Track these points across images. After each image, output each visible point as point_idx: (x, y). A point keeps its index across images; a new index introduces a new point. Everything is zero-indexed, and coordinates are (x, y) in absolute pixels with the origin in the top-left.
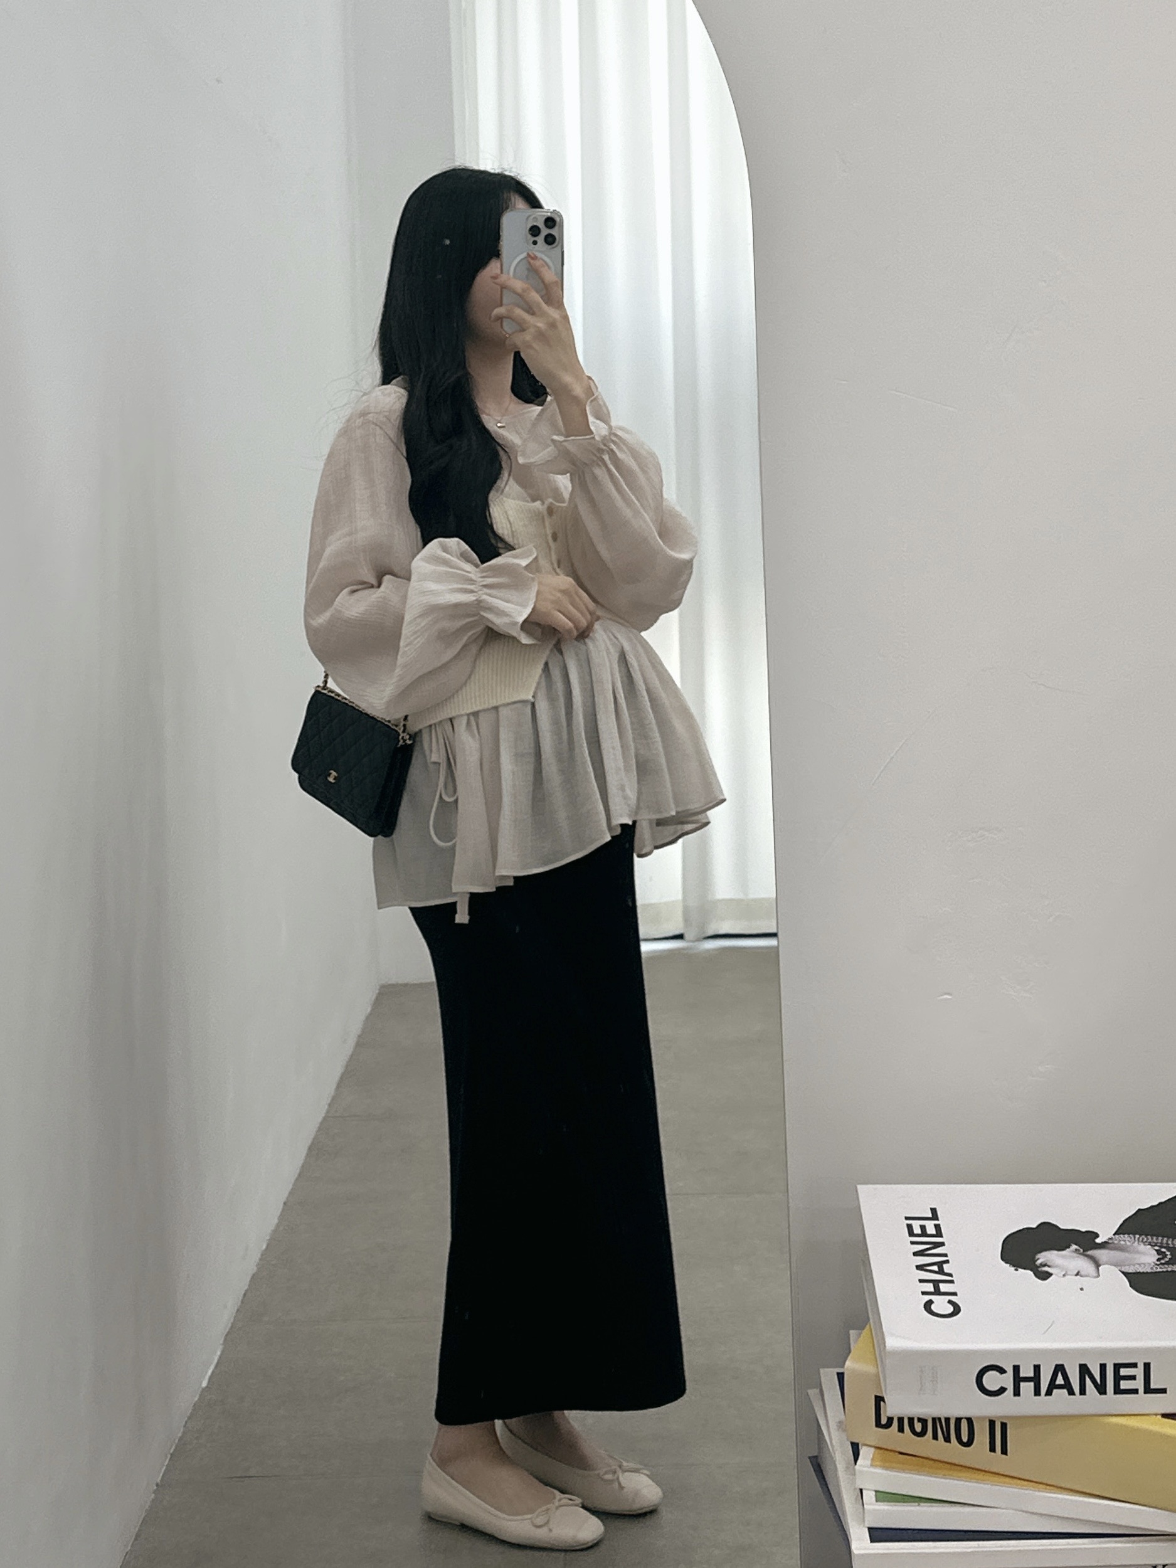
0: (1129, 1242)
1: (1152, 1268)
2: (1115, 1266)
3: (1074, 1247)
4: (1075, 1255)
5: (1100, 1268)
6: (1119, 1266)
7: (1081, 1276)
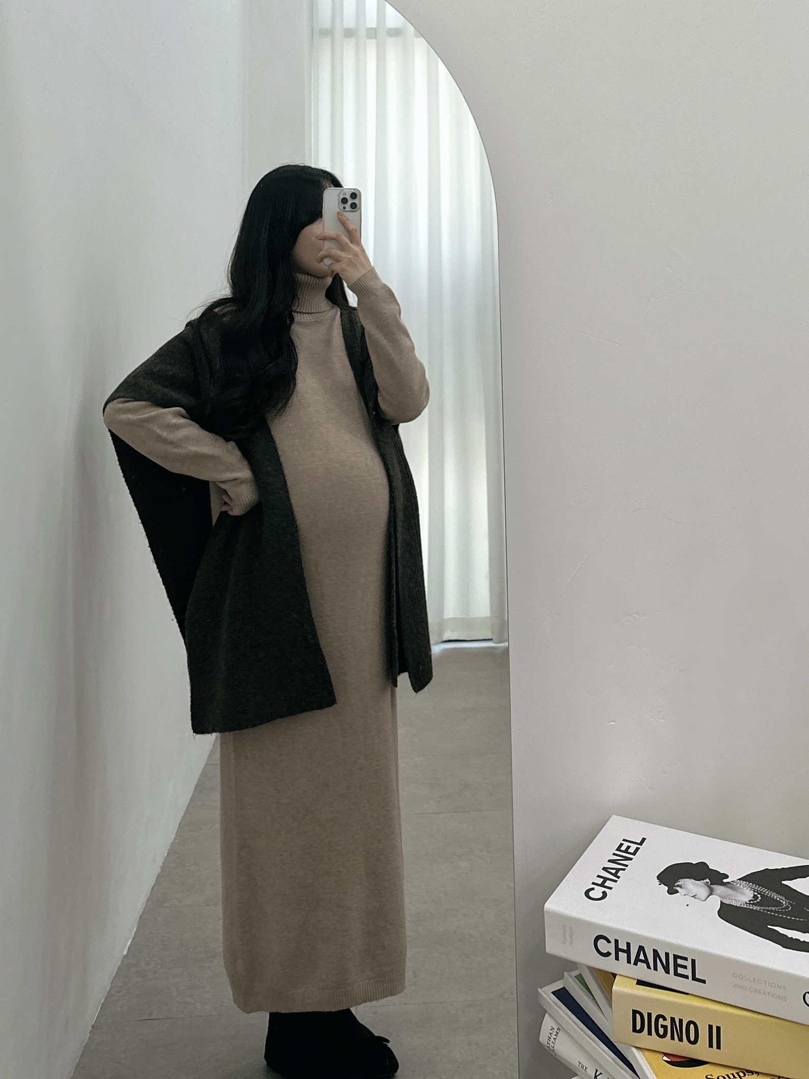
0: (743, 885)
1: (741, 905)
2: (721, 897)
3: (708, 880)
4: (704, 884)
5: (710, 896)
6: (723, 898)
7: (695, 898)
